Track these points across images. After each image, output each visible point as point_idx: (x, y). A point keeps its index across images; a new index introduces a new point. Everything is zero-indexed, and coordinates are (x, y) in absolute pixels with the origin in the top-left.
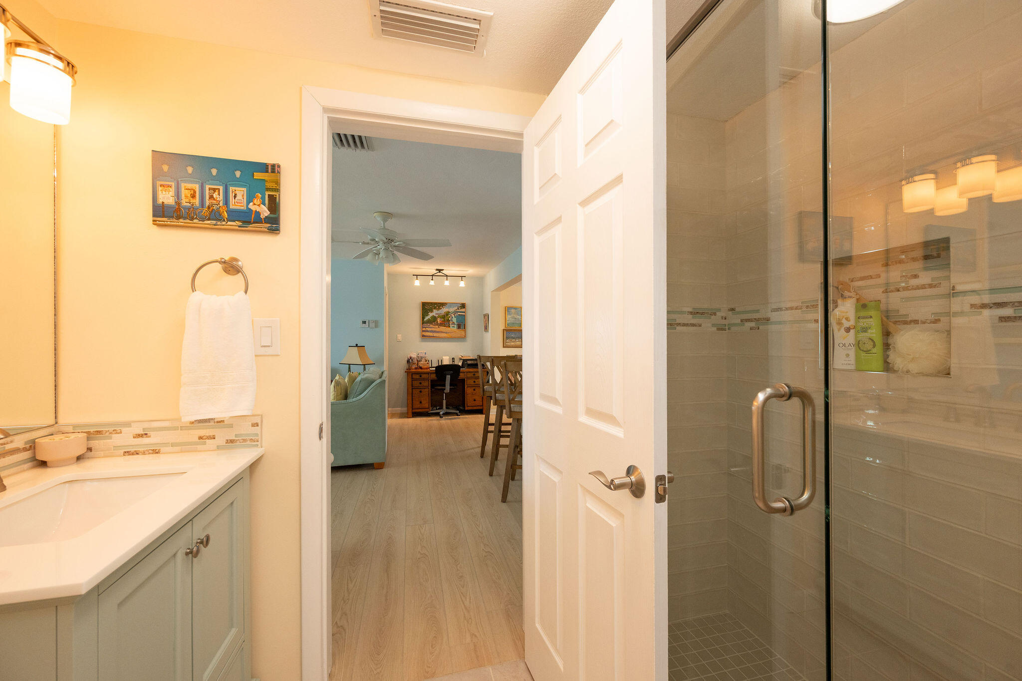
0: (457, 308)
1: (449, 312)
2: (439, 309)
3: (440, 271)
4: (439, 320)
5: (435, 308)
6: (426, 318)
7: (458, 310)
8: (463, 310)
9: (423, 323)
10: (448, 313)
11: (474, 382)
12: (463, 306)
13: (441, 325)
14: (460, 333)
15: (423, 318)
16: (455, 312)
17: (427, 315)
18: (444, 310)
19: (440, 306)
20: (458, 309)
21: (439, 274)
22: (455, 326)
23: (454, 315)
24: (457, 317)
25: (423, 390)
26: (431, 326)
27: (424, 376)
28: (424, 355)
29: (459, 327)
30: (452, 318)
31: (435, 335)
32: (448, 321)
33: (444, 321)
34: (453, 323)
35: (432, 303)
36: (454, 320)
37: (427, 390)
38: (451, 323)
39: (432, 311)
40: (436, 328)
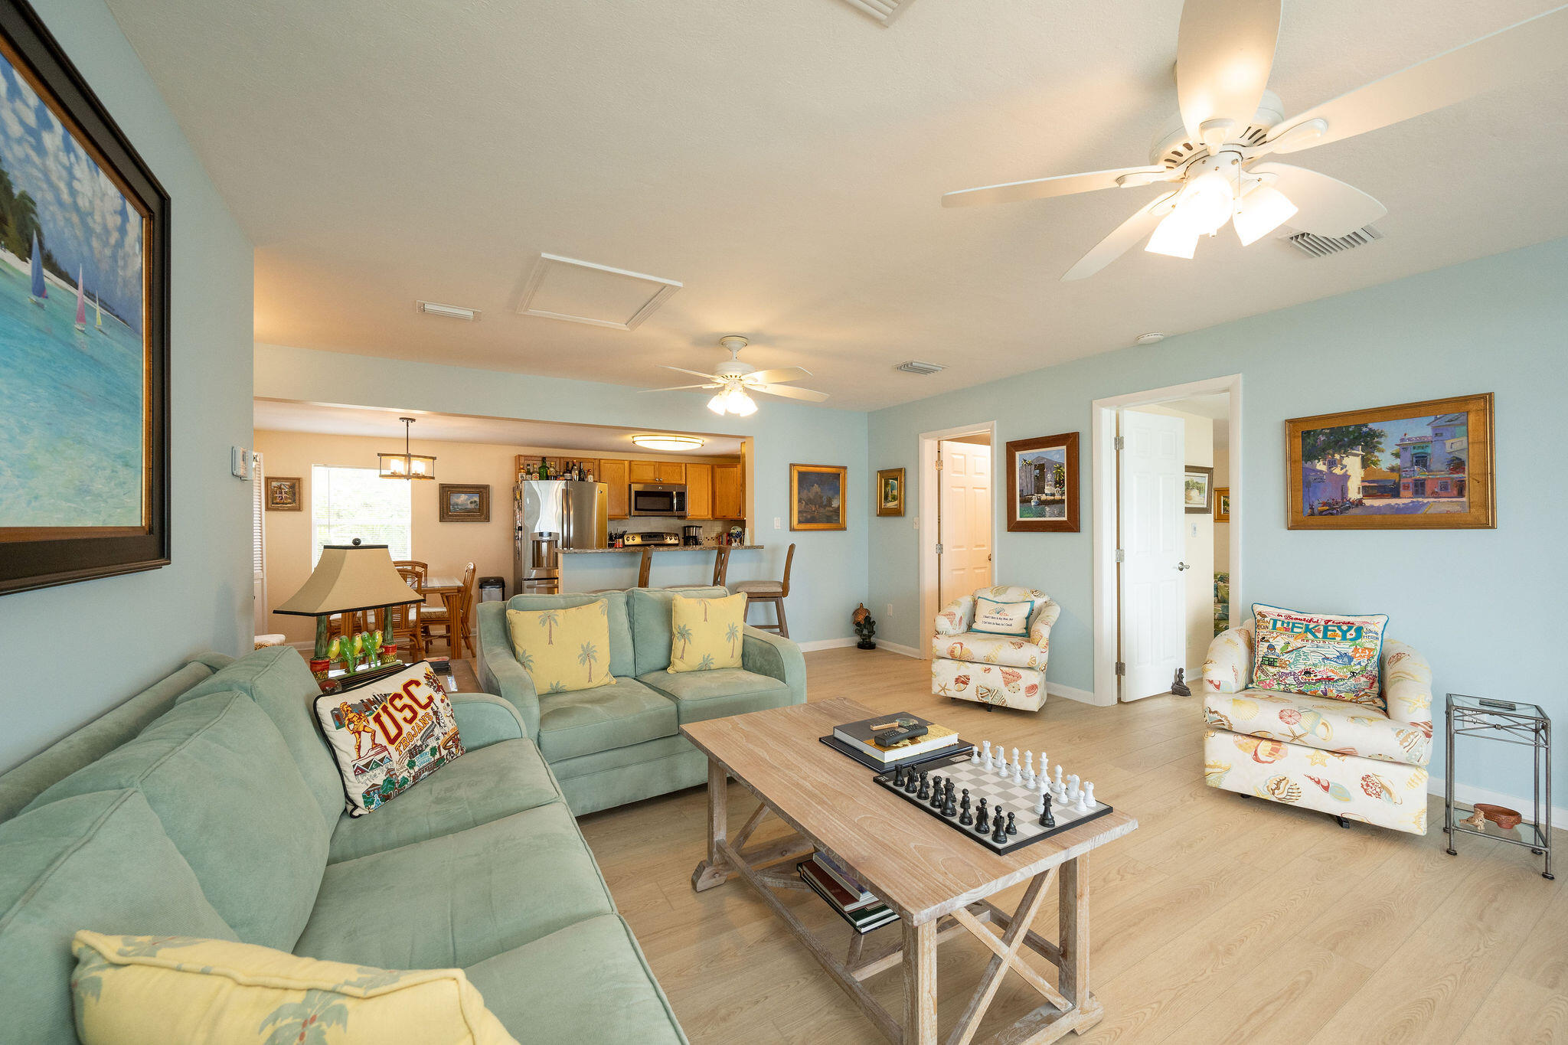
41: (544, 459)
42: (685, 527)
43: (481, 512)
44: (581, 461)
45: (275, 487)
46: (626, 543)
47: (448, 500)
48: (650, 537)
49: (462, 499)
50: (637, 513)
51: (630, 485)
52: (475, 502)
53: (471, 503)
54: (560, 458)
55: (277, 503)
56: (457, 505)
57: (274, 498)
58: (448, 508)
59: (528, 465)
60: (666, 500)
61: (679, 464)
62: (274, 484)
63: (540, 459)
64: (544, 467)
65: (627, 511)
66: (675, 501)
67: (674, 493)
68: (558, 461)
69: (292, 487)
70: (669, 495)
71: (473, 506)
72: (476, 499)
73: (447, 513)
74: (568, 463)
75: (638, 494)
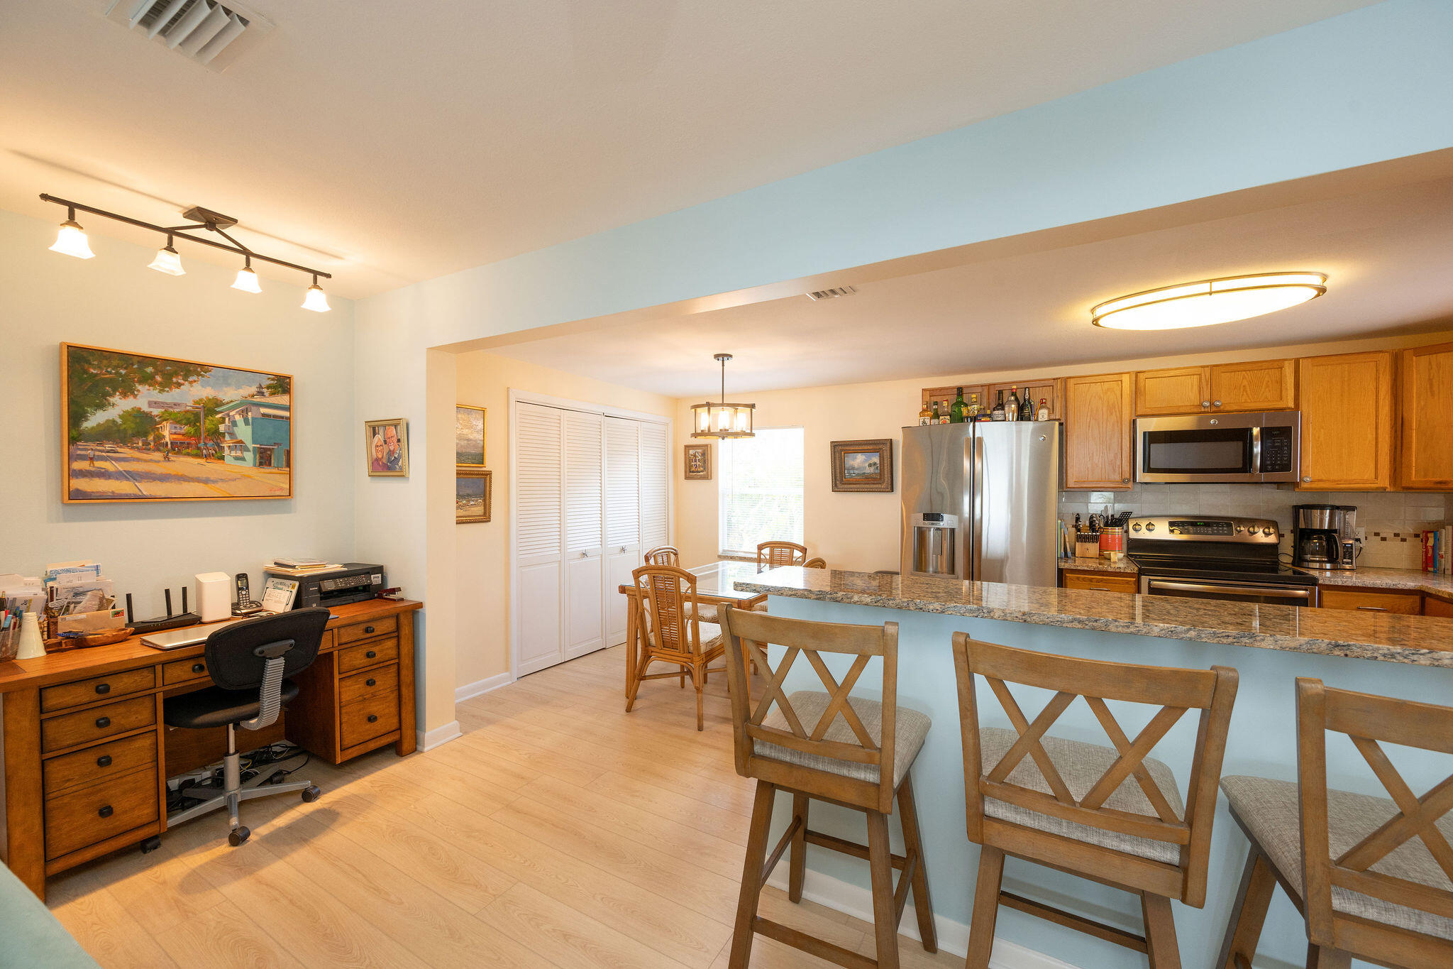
0: (254, 390)
1: (218, 403)
2: (167, 384)
3: (212, 220)
4: (167, 432)
5: (147, 380)
6: (96, 419)
7: (258, 399)
8: (282, 400)
9: (73, 440)
10: (211, 407)
11: (370, 655)
12: (282, 384)
13: (178, 448)
14: (271, 479)
15: (76, 416)
16: (246, 407)
17: (101, 406)
18: (191, 394)
19: (176, 374)
20: (262, 394)
21: (204, 233)
22: (249, 456)
23: (244, 413)
24: (257, 426)
25: (113, 751)
26: (126, 452)
27: (119, 685)
28: (88, 580)
29: (264, 459)
30: (234, 424)
31: (146, 488)
32: (216, 435)
33: (197, 435)
34: (240, 445)
35: (126, 359)
36: (244, 432)
37: (146, 742)
38: (227, 442)
39: (128, 391)
40: (154, 462)
41: (960, 391)
42: (1296, 509)
43: (880, 481)
44: (1027, 386)
45: (691, 455)
46: (1133, 535)
47: (842, 462)
48: (1207, 525)
49: (858, 461)
50: (1149, 477)
51: (1134, 422)
52: (875, 464)
53: (870, 465)
54: (989, 385)
55: (693, 472)
56: (853, 468)
57: (691, 466)
58: (842, 473)
59: (936, 403)
60: (1234, 448)
61: (1278, 365)
62: (691, 452)
63: (955, 391)
64: (959, 403)
65: (1127, 475)
66: (1257, 449)
67: (1256, 431)
68: (985, 393)
69: (703, 454)
70: (1243, 436)
71: (872, 470)
72: (876, 459)
73: (842, 480)
74: (1000, 392)
75: (1153, 438)
